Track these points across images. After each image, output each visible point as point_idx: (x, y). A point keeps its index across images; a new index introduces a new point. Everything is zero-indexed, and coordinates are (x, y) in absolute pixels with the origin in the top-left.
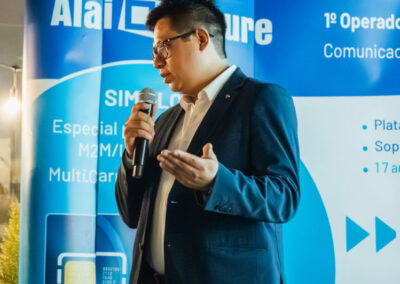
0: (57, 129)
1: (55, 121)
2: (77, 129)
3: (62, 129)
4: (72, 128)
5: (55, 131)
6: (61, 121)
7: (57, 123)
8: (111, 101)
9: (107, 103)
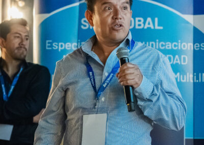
0: (49, 47)
1: (47, 41)
2: (62, 46)
3: (52, 46)
4: (58, 45)
5: (47, 48)
6: (51, 41)
7: (49, 43)
8: (85, 26)
9: (82, 27)
